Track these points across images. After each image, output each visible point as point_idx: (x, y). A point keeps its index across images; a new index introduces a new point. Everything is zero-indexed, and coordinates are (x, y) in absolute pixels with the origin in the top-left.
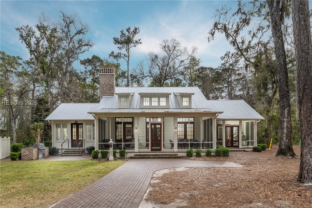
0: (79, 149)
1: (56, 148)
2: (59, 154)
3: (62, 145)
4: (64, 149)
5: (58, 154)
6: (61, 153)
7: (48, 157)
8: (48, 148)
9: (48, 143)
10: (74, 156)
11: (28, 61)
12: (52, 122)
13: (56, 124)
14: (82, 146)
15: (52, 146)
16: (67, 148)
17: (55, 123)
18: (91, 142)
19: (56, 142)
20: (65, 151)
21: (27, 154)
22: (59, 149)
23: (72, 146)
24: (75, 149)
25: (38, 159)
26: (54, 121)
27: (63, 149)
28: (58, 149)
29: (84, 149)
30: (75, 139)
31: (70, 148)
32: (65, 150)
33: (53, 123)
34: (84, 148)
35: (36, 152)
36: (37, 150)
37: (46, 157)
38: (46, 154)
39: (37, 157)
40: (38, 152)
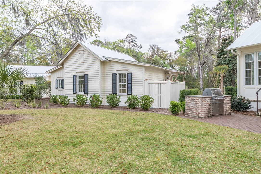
1: (244, 98)
2: (251, 110)
3: (257, 94)
5: (248, 110)
6: (255, 109)
7: (229, 114)
8: (229, 98)
9: (231, 90)
11: (214, 8)
12: (238, 53)
13: (246, 56)
15: (238, 95)
17: (242, 54)
19: (246, 88)
21: (193, 106)
22: (252, 101)
25: (211, 116)
26: (242, 49)
28: (249, 102)
33: (240, 54)
35: (207, 104)
36: (209, 100)
37: (226, 115)
38: (226, 109)
39: (209, 113)
40: (210, 103)
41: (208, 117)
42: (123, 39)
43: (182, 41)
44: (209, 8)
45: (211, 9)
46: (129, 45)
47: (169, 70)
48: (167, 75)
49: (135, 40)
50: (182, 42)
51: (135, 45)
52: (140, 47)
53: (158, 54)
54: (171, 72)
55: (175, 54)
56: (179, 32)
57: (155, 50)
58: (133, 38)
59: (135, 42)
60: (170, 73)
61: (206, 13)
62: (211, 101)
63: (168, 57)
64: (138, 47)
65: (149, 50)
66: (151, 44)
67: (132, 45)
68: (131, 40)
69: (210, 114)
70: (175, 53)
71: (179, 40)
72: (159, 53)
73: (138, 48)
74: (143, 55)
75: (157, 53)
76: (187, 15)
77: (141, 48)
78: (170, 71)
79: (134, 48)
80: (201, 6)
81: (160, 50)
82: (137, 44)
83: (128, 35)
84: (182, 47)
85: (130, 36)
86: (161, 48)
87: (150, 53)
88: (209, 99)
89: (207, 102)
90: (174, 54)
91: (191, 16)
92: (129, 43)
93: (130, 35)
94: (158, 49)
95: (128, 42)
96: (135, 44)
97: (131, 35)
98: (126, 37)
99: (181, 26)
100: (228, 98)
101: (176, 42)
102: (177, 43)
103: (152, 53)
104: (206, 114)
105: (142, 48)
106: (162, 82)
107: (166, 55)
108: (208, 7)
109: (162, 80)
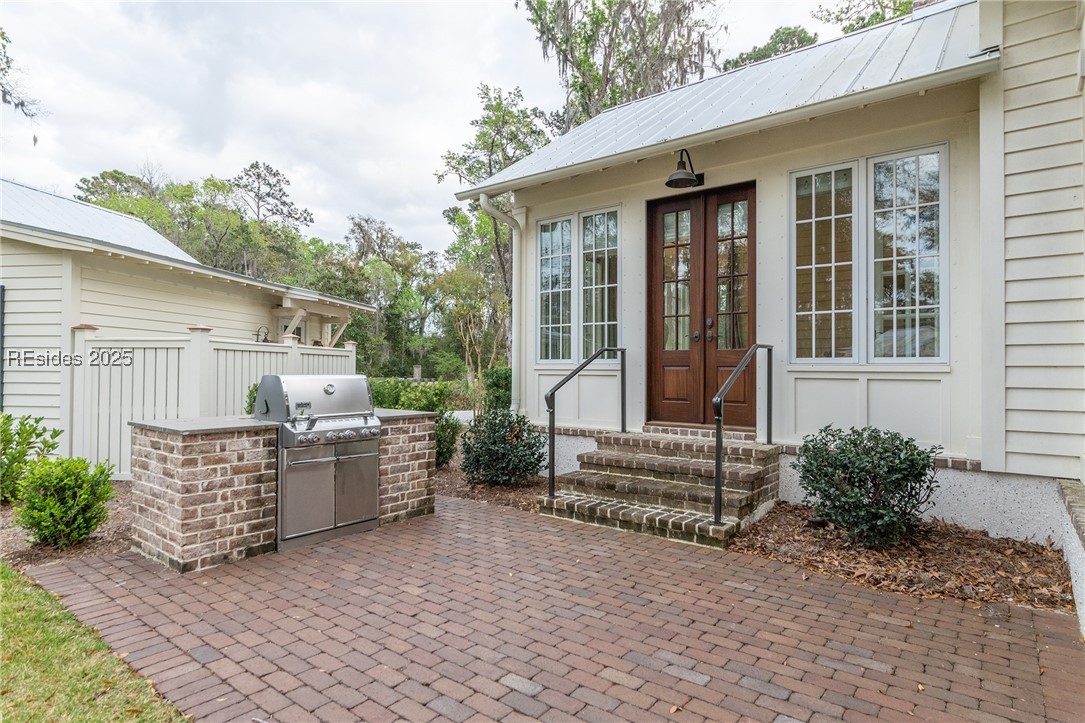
0: (719, 452)
1: (521, 420)
3: (550, 402)
4: (575, 433)
8: (422, 427)
10: (660, 528)
11: (558, 115)
12: (518, 215)
14: (747, 420)
16: (612, 426)
17: (532, 220)
18: (850, 377)
19: (542, 373)
20: (586, 462)
23: (652, 414)
24: (674, 449)
25: (272, 547)
27: (566, 432)
29: (769, 458)
30: (684, 344)
31: (637, 426)
32: (589, 447)
33: (524, 221)
34: (762, 437)
35: (237, 471)
36: (261, 449)
37: (396, 518)
38: (400, 489)
39: (254, 528)
40: (268, 466)
41: (251, 553)
42: (233, 180)
43: (467, 213)
44: (543, 113)
45: (548, 116)
46: (258, 208)
47: (284, 290)
48: (279, 312)
49: (284, 190)
50: (466, 217)
51: (282, 207)
52: (302, 219)
53: (383, 252)
54: (292, 299)
55: (447, 259)
56: (441, 177)
57: (374, 236)
58: (273, 180)
59: (284, 198)
60: (287, 304)
61: (534, 128)
62: (275, 454)
63: (421, 266)
64: (296, 216)
65: (351, 236)
66: (356, 215)
67: (269, 207)
68: (265, 189)
69: (268, 536)
70: (447, 255)
71: (456, 210)
72: (389, 251)
73: (297, 223)
74: (325, 250)
75: (379, 248)
76: (472, 123)
77: (309, 223)
78: (289, 296)
79: (278, 218)
80: (510, 93)
81: (391, 240)
82: (292, 207)
83: (252, 167)
84: (465, 236)
85: (263, 172)
86: (393, 234)
87: (354, 247)
88: (256, 443)
89: (241, 458)
90: (443, 259)
91: (486, 129)
92: (259, 197)
93: (261, 165)
94: (383, 237)
95: (253, 194)
96: (284, 203)
97: (268, 168)
98: (243, 174)
99: (446, 154)
100: (412, 426)
101: (448, 216)
102: (452, 220)
103: (361, 247)
104: (228, 539)
105: (312, 221)
106: (250, 343)
107: (417, 260)
108: (541, 109)
109: (249, 334)
